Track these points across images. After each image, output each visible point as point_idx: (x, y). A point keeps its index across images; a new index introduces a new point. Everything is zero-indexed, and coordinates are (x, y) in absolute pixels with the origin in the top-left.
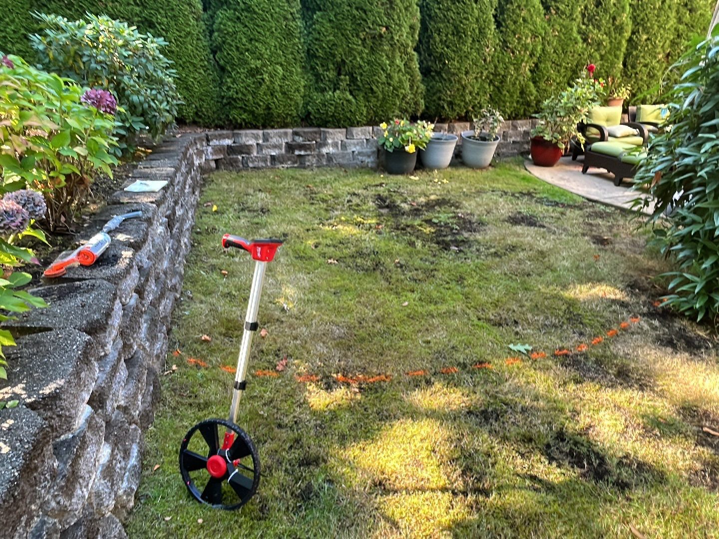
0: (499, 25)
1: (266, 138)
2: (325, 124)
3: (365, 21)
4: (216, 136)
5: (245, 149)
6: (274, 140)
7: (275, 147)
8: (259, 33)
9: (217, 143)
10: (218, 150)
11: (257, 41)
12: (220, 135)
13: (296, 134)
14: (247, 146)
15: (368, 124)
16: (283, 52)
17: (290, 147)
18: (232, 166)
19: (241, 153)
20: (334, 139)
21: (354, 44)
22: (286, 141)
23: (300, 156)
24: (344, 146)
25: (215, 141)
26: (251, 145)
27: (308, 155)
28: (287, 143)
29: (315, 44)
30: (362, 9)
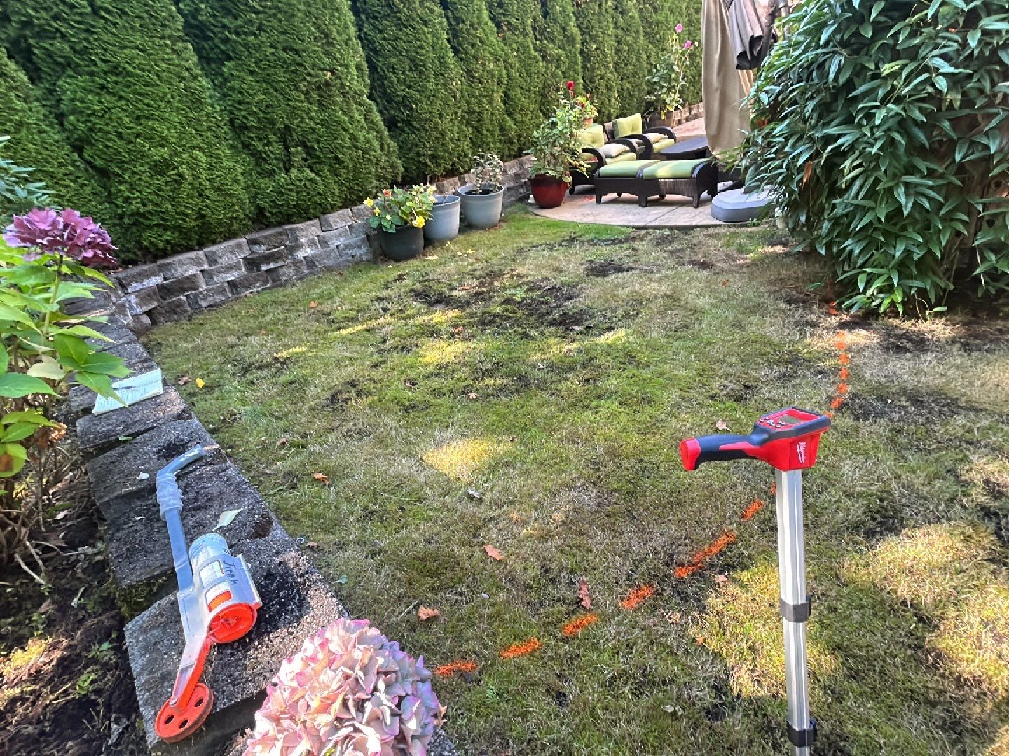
0: (456, 52)
1: (212, 260)
2: (288, 219)
3: (301, 65)
4: (133, 277)
5: (187, 284)
6: (225, 260)
7: (230, 268)
8: (148, 105)
9: (140, 287)
10: (145, 296)
11: (148, 118)
12: (139, 274)
13: (252, 242)
14: (187, 278)
15: (344, 206)
16: (196, 130)
17: (252, 263)
18: (175, 313)
19: (183, 290)
20: (307, 236)
21: (296, 100)
22: (243, 256)
23: (269, 271)
24: (323, 242)
25: (134, 285)
26: (195, 276)
27: (281, 267)
28: (244, 259)
29: (241, 110)
30: (292, 49)
